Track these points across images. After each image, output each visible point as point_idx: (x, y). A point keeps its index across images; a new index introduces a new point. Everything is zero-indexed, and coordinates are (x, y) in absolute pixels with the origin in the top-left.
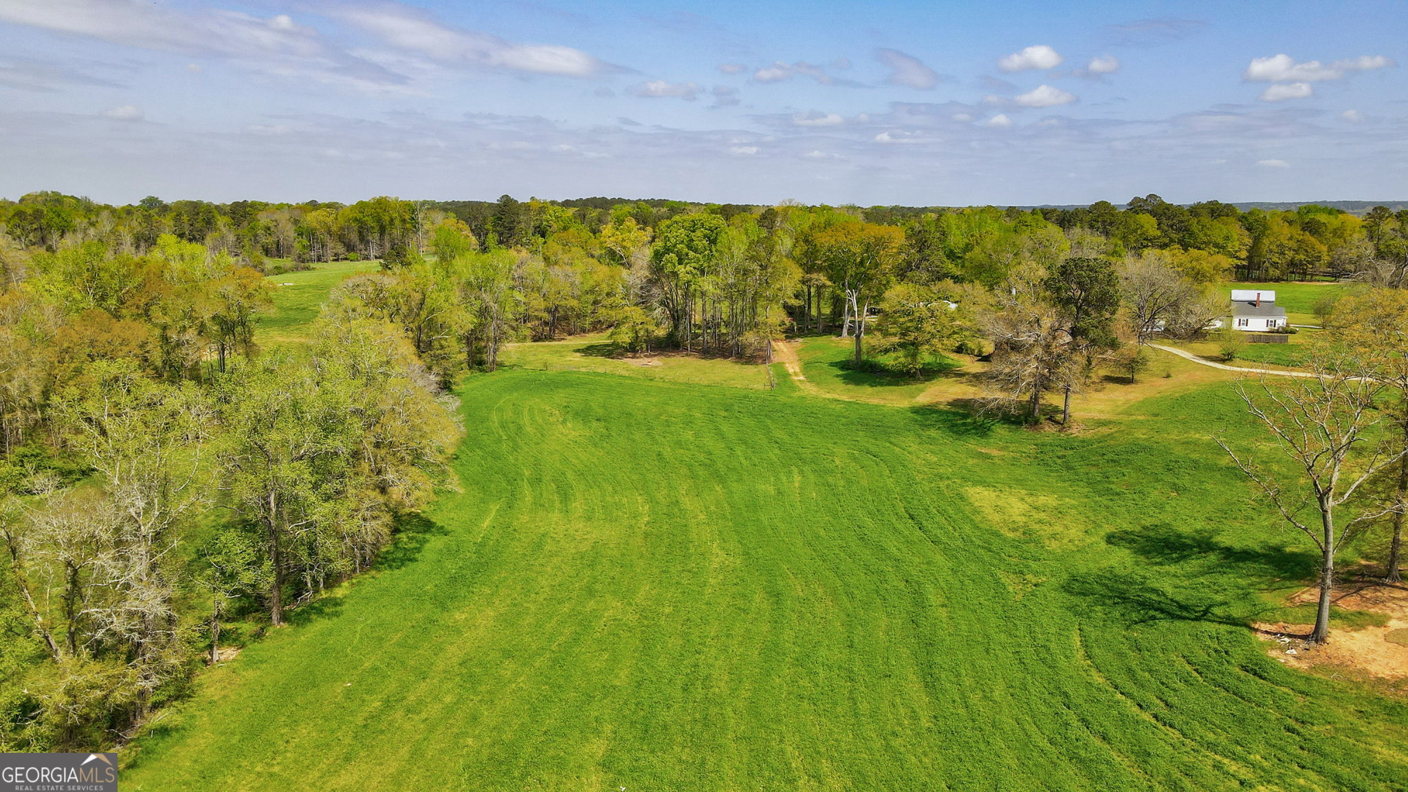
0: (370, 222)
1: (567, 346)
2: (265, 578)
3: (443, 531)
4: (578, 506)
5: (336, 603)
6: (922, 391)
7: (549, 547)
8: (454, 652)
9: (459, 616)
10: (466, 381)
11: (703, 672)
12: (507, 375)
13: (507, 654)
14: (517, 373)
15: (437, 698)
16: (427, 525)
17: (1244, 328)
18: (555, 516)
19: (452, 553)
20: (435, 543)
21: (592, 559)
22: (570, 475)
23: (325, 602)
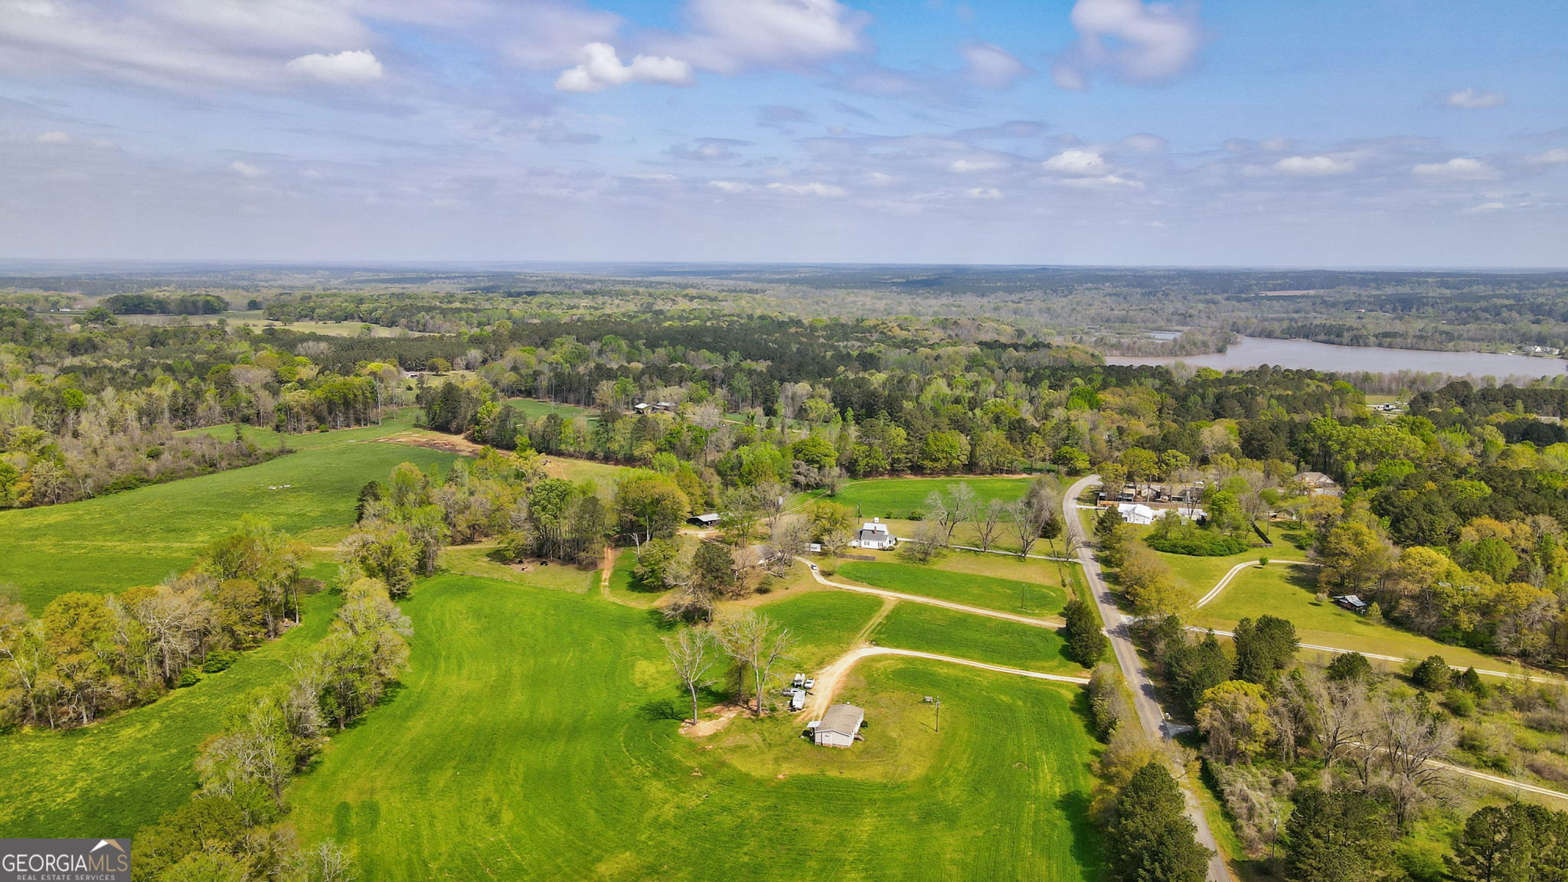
0: (337, 399)
1: (479, 550)
2: (340, 713)
3: (407, 688)
4: (465, 672)
5: (365, 720)
6: (659, 597)
7: (449, 693)
8: (408, 736)
9: (410, 724)
10: (417, 588)
11: (494, 740)
12: (441, 579)
13: (428, 737)
14: (446, 577)
15: (402, 751)
16: (398, 684)
17: (867, 546)
18: (454, 678)
19: (408, 697)
20: (402, 692)
21: (465, 699)
22: (464, 654)
23: (361, 719)
